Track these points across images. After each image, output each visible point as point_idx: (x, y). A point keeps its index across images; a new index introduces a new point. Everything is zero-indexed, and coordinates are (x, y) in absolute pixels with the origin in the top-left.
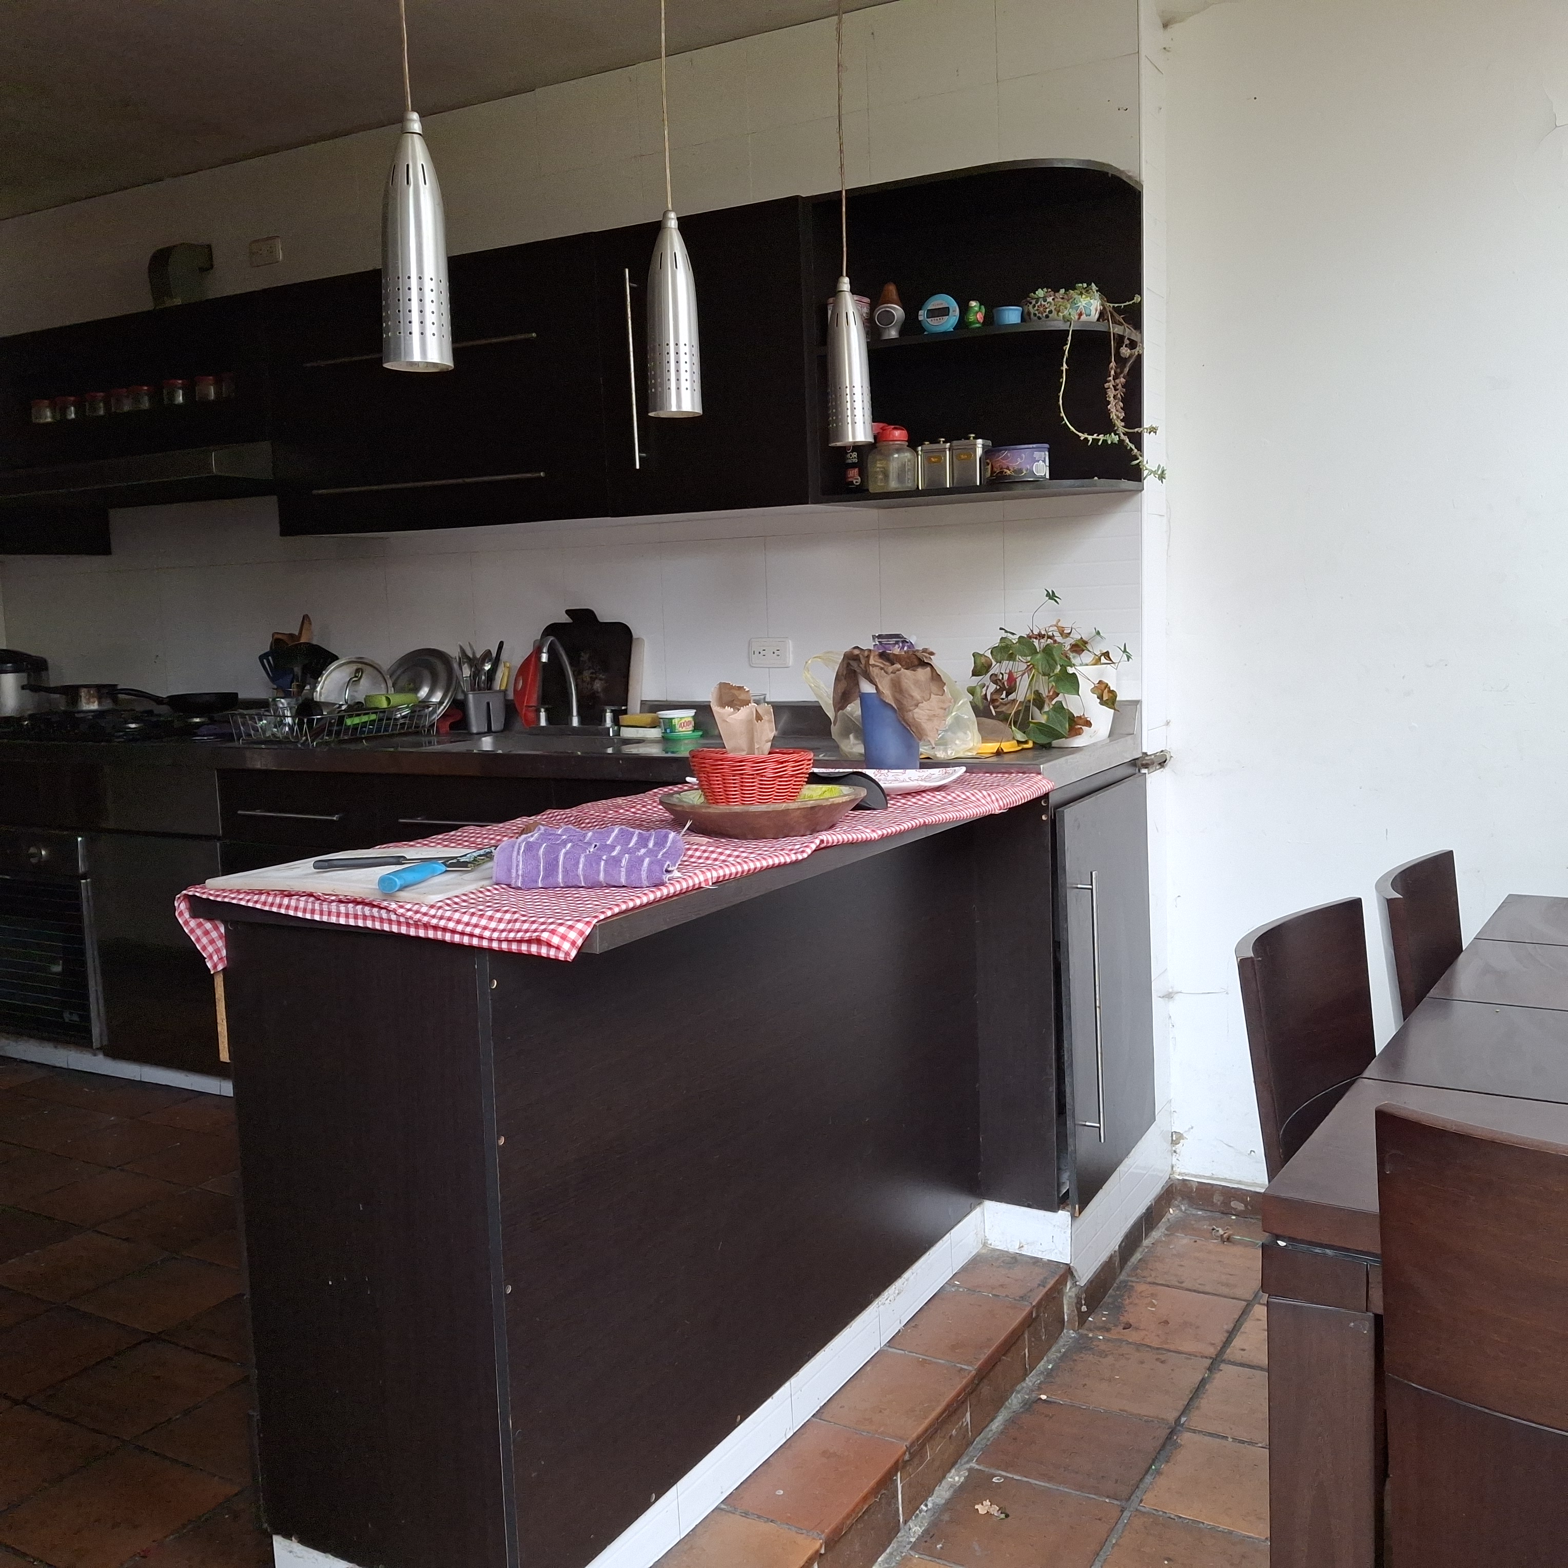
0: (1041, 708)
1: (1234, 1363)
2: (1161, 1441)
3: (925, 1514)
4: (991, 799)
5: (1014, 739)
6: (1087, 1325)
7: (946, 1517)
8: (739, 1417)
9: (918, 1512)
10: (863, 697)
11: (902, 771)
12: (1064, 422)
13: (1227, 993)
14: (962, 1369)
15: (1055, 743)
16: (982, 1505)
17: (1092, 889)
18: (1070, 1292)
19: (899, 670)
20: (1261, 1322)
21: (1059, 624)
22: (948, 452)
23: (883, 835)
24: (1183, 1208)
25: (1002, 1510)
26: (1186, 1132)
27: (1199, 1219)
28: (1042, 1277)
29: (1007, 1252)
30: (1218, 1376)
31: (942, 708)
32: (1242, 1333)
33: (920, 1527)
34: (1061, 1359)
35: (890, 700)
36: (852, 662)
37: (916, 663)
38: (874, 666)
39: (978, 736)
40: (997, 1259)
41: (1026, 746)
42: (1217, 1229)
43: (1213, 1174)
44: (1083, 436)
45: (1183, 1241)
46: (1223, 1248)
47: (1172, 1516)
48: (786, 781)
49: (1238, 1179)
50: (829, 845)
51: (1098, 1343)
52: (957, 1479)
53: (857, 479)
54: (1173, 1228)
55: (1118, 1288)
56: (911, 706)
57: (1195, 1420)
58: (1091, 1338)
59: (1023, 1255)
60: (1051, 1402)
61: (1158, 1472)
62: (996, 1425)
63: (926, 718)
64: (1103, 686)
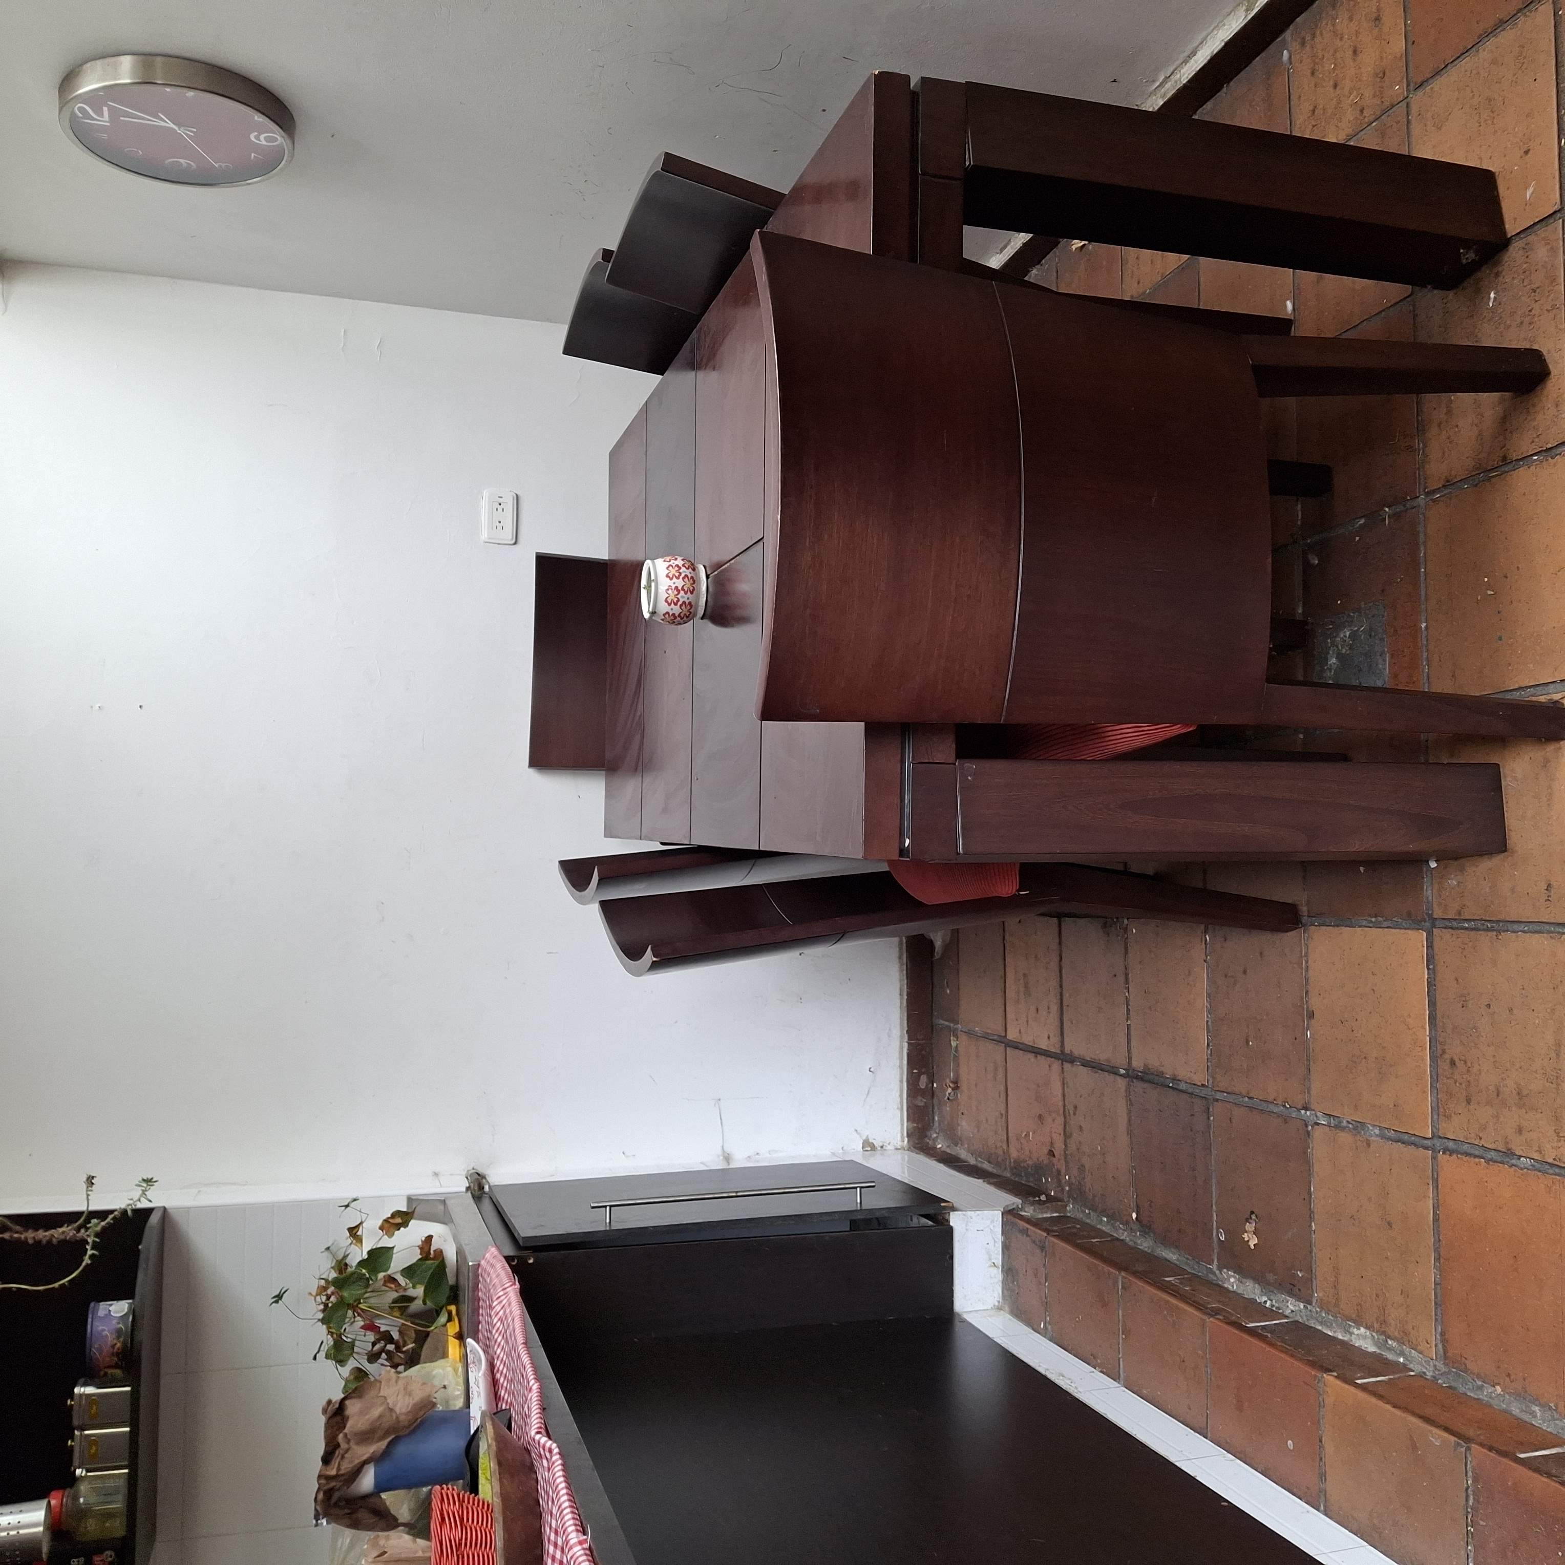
0: (411, 1299)
1: (1062, 1042)
2: (1146, 1085)
3: (1274, 1301)
4: (502, 1295)
5: (445, 1325)
6: (1059, 1195)
7: (1271, 1277)
8: (1223, 1504)
9: (1274, 1309)
10: (382, 1486)
11: (471, 1421)
12: (66, 1284)
13: (719, 1100)
14: (1123, 1287)
15: (451, 1280)
16: (1248, 1241)
17: (611, 1206)
18: (1028, 1212)
19: (346, 1435)
20: (1022, 1029)
21: (314, 1294)
22: (87, 1432)
23: (535, 1378)
24: (935, 1135)
25: (1248, 1220)
26: (860, 1136)
27: (942, 1117)
28: (1019, 1236)
29: (1003, 1283)
30: (1076, 1053)
31: (396, 1382)
32: (1034, 1043)
33: (1288, 1302)
34: (1095, 1210)
35: (383, 1444)
36: (333, 1501)
37: (338, 1418)
38: (339, 1469)
39: (441, 1362)
40: (1012, 1290)
41: (454, 1312)
42: (947, 1095)
43: (898, 1108)
44: (87, 1260)
45: (965, 1126)
46: (963, 1084)
47: (1209, 1052)
48: (468, 1513)
49: (898, 1083)
50: (543, 1426)
51: (1072, 1177)
52: (1232, 1280)
53: (107, 1555)
54: (955, 1140)
55: (1020, 1175)
56: (392, 1417)
57: (1120, 1060)
58: (1070, 1187)
59: (1002, 1263)
60: (1137, 1206)
61: (1174, 1079)
62: (1171, 1256)
63: (407, 1398)
64: (386, 1225)
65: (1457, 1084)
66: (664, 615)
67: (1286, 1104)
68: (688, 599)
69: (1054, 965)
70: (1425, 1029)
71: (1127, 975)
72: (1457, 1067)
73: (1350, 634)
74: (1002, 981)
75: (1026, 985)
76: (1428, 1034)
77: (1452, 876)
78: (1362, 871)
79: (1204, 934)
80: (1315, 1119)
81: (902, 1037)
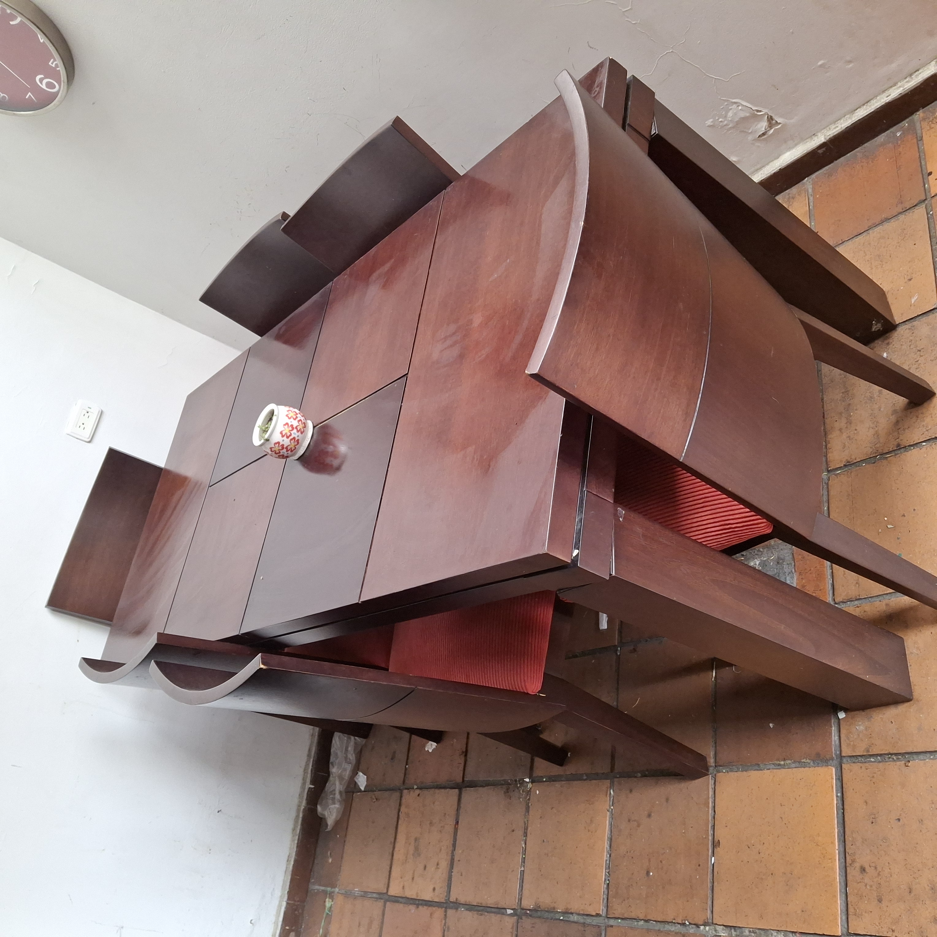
1: (448, 891)
2: (535, 921)
20: (406, 885)
30: (461, 899)
32: (417, 896)
47: (606, 886)
57: (509, 901)
61: (566, 913)
65: (868, 887)
66: (275, 444)
67: (686, 921)
68: (298, 436)
69: (450, 829)
70: (835, 844)
71: (526, 829)
72: (867, 873)
73: (759, 563)
74: (392, 846)
75: (417, 849)
76: (837, 848)
77: (860, 723)
78: (772, 727)
79: (609, 789)
80: (714, 932)
81: (281, 897)
